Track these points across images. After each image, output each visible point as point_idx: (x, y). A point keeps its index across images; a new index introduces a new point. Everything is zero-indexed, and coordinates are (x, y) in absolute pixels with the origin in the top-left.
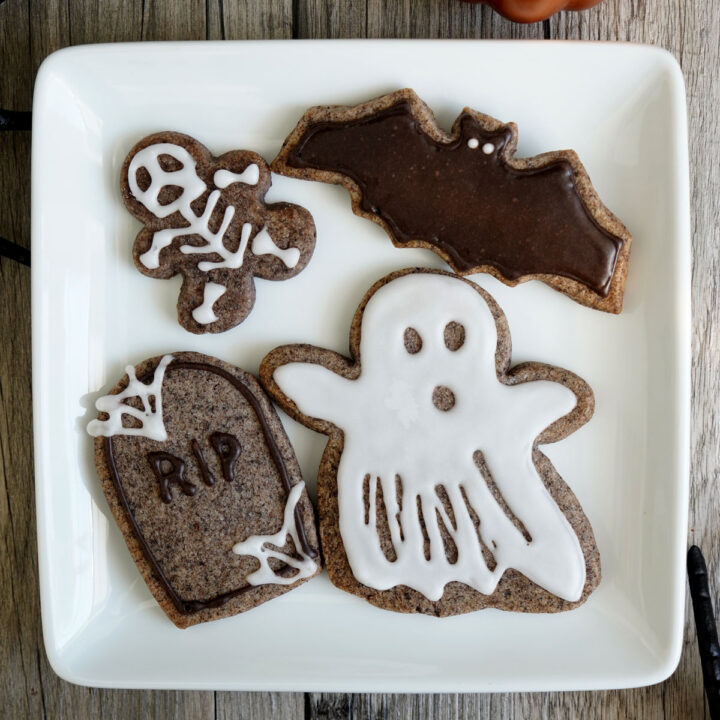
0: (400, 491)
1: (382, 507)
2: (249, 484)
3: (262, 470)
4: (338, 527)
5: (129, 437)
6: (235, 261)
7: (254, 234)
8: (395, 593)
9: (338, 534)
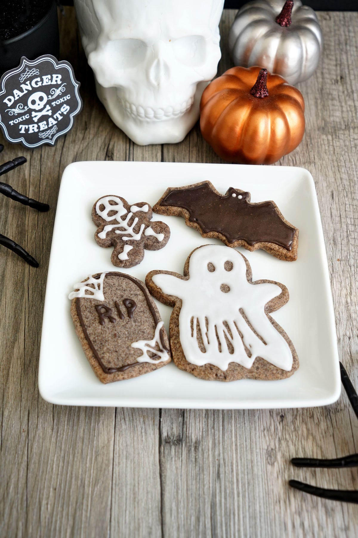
0: (207, 323)
1: (199, 330)
2: (139, 320)
3: (146, 315)
4: (179, 339)
5: (87, 299)
6: (137, 237)
7: (145, 228)
8: (206, 367)
9: (179, 342)
